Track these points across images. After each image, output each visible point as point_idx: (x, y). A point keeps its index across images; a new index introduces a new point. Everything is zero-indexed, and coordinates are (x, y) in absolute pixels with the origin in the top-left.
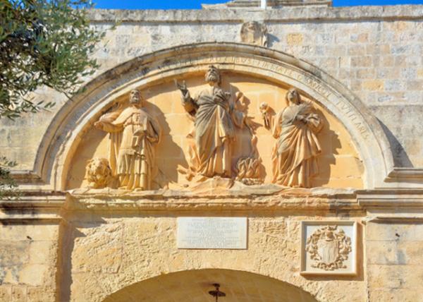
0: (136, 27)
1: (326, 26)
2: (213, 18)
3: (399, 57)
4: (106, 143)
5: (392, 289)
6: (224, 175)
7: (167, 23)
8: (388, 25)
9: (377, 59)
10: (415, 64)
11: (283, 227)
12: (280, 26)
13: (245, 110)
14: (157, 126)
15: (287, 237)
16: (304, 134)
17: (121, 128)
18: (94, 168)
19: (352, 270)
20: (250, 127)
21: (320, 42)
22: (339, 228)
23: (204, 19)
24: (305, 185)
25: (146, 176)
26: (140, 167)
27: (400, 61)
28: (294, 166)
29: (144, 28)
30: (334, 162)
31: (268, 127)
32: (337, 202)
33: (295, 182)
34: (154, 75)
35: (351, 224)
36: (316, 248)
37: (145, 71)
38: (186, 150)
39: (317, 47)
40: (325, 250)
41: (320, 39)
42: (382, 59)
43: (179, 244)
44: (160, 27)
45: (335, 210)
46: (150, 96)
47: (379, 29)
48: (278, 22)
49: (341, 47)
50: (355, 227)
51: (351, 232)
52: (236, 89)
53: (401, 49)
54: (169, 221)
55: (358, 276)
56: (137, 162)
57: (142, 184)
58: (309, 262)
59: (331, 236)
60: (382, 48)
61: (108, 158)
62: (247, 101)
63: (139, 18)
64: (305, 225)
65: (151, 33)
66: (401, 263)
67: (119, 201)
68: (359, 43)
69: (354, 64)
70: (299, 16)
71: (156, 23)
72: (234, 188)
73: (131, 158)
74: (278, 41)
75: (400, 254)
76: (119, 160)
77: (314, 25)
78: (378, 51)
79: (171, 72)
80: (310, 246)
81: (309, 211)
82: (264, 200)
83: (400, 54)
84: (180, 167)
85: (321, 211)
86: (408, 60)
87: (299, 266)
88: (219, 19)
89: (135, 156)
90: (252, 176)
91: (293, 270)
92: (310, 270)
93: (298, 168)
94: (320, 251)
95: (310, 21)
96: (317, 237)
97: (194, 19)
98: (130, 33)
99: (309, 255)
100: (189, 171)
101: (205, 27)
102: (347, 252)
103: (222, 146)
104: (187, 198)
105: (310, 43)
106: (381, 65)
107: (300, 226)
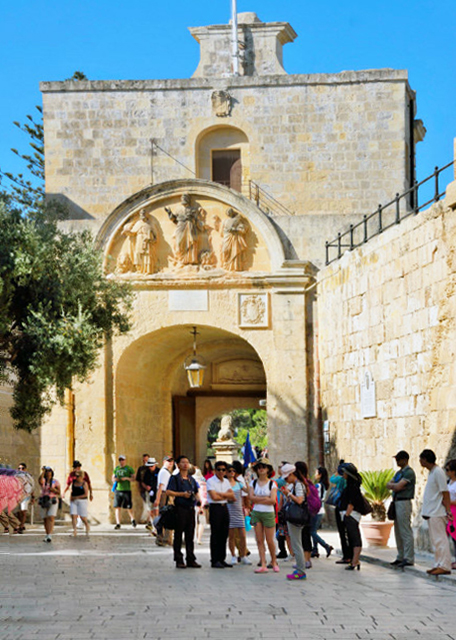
0: (140, 93)
1: (270, 89)
2: (192, 86)
3: (321, 115)
4: (127, 242)
5: (287, 336)
6: (193, 264)
7: (161, 90)
8: (312, 88)
9: (306, 117)
10: (332, 120)
11: (227, 296)
12: (239, 90)
13: (204, 220)
14: (155, 231)
15: (230, 303)
16: (236, 238)
17: (136, 234)
18: (122, 261)
19: (266, 324)
20: (207, 230)
21: (267, 103)
22: (259, 296)
23: (186, 86)
24: (238, 270)
25: (151, 265)
26: (147, 260)
27: (321, 118)
28: (232, 258)
29: (145, 94)
30: (254, 252)
31: (218, 230)
32: (256, 281)
33: (233, 269)
34: (153, 199)
35: (264, 294)
36: (246, 310)
37: (148, 196)
38: (172, 246)
39: (265, 108)
40: (251, 311)
41: (266, 100)
42: (309, 116)
43: (170, 308)
44: (156, 93)
45: (256, 285)
46: (151, 210)
47: (306, 92)
48: (237, 87)
49: (281, 107)
50: (266, 296)
51: (265, 299)
52: (199, 205)
53: (322, 108)
54: (164, 293)
55: (269, 328)
56: (145, 257)
57: (148, 271)
58: (243, 319)
59: (254, 302)
60: (309, 107)
61: (129, 253)
62: (205, 212)
63: (141, 87)
64: (240, 295)
65: (150, 98)
66: (291, 320)
67: (136, 282)
68: (294, 104)
69: (291, 121)
70: (252, 83)
71: (153, 90)
72: (200, 273)
73: (142, 255)
74: (238, 103)
75: (290, 314)
76: (135, 256)
77: (262, 89)
78: (306, 110)
79: (162, 196)
80: (242, 309)
81: (242, 286)
82: (216, 280)
83: (322, 112)
84: (170, 257)
85: (248, 286)
86: (327, 117)
87: (237, 322)
88: (196, 86)
89: (144, 254)
90: (210, 263)
91: (234, 324)
92: (243, 325)
93: (234, 260)
94: (248, 312)
95: (259, 86)
96: (246, 302)
97: (179, 87)
98: (135, 98)
99: (242, 314)
100: (174, 260)
101: (187, 92)
102: (263, 312)
103: (192, 247)
104: (173, 280)
105: (260, 104)
106: (309, 121)
107: (237, 296)
